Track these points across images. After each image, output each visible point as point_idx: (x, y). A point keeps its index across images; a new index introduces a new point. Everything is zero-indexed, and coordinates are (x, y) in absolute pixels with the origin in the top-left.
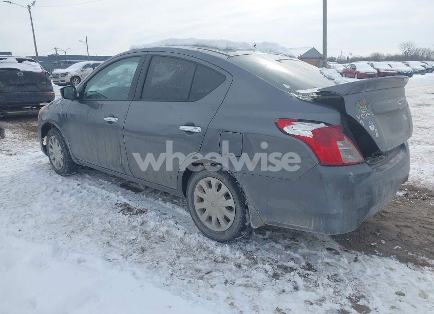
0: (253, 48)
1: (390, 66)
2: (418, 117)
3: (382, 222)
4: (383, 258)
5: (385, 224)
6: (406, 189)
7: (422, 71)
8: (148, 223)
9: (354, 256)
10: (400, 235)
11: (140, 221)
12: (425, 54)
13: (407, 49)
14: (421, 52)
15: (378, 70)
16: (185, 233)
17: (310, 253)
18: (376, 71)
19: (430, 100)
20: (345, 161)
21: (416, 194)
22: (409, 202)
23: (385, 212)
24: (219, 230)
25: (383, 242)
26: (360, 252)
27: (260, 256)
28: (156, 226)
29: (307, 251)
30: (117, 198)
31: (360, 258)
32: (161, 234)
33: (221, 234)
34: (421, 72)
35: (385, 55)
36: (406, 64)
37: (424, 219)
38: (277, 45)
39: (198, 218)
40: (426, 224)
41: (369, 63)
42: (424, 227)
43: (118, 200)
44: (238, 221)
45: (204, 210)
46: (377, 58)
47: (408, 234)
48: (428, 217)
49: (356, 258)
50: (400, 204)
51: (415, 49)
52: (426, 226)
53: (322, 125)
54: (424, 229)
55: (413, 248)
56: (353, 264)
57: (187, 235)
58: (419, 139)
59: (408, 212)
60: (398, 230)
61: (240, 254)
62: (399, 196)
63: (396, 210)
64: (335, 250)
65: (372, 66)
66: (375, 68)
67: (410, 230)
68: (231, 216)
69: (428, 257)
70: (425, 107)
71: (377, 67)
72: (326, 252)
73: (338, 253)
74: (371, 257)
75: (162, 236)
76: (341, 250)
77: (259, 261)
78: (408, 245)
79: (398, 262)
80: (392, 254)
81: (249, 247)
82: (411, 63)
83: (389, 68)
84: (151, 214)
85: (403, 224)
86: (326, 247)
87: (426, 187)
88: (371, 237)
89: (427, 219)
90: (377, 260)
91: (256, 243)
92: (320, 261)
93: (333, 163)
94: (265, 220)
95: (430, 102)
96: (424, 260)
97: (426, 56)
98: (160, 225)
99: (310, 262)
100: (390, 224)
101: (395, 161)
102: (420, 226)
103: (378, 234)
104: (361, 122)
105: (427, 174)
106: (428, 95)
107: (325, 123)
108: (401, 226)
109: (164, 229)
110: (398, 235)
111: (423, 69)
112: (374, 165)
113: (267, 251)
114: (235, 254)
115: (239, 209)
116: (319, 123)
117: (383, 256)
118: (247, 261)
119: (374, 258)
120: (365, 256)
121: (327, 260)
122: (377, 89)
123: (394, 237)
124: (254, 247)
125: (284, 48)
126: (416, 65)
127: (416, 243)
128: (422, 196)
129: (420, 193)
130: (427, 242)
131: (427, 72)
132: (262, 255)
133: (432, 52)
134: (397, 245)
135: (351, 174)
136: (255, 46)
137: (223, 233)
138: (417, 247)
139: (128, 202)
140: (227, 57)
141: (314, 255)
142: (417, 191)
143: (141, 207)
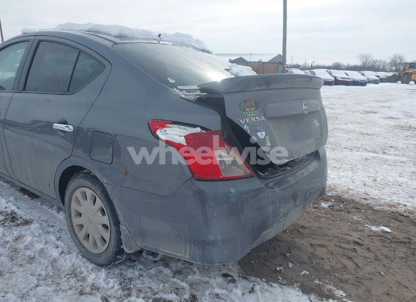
0: (158, 38)
1: (347, 75)
2: (364, 124)
3: (296, 240)
4: (285, 287)
5: (299, 241)
6: (333, 200)
7: (376, 80)
8: (25, 238)
9: (251, 285)
10: (312, 256)
11: (15, 235)
12: (381, 65)
13: (365, 60)
14: (377, 64)
15: (335, 78)
16: (62, 252)
17: (201, 281)
18: (333, 79)
19: (379, 107)
20: (224, 175)
21: (342, 206)
22: (333, 215)
23: (303, 227)
24: (96, 252)
25: (291, 265)
26: (261, 279)
27: (139, 286)
28: (32, 243)
29: (199, 277)
30: (6, 205)
31: (257, 288)
32: (33, 253)
33: (97, 257)
34: (375, 82)
35: (345, 65)
36: (361, 74)
37: (343, 236)
38: (191, 37)
39: (76, 236)
40: (343, 242)
41: (327, 71)
42: (340, 247)
43: (6, 208)
44: (113, 243)
45: (81, 226)
46: (337, 67)
47: (321, 256)
48: (347, 234)
49: (253, 288)
50: (323, 217)
51: (372, 60)
52: (343, 245)
53: (198, 130)
54: (340, 249)
55: (321, 273)
56: (247, 295)
57: (63, 255)
58: (359, 145)
59: (328, 227)
60: (311, 250)
61: (115, 282)
62: (324, 208)
63: (316, 225)
64: (232, 277)
65: (330, 74)
66: (333, 76)
67: (324, 250)
68: (107, 236)
69: (336, 286)
70: (372, 114)
71: (335, 75)
72: (220, 280)
73: (233, 281)
74: (271, 286)
75: (33, 256)
76: (239, 276)
77: (134, 293)
78: (318, 270)
79: (300, 293)
80: (296, 282)
81: (130, 273)
82: (366, 72)
83: (345, 76)
84: (34, 226)
85: (319, 242)
86: (222, 272)
87: (354, 197)
88: (280, 258)
89: (346, 237)
90: (276, 289)
91: (142, 267)
92: (208, 293)
93: (208, 177)
94: (139, 244)
95: (378, 110)
96: (330, 291)
97: (382, 68)
98: (37, 242)
99: (196, 293)
100: (304, 243)
101: (302, 174)
102: (336, 245)
103: (288, 255)
104: (245, 127)
105: (358, 183)
106: (377, 103)
107: (201, 128)
108: (316, 245)
109: (39, 246)
110: (309, 257)
111: (377, 78)
112: (271, 178)
113: (150, 277)
114: (108, 283)
115: (113, 228)
116: (195, 126)
117: (285, 285)
118: (120, 292)
119: (275, 287)
120: (265, 284)
121: (217, 291)
122: (270, 88)
123: (305, 258)
124: (137, 273)
125: (198, 41)
126: (371, 75)
127: (327, 267)
128: (347, 208)
129: (346, 205)
130: (339, 266)
131: (381, 82)
132: (142, 284)
133: (387, 64)
134: (305, 269)
135: (232, 190)
136: (160, 35)
137: (99, 255)
138: (327, 273)
139: (16, 210)
140: (112, 43)
141: (205, 283)
142: (343, 202)
143: (27, 217)
